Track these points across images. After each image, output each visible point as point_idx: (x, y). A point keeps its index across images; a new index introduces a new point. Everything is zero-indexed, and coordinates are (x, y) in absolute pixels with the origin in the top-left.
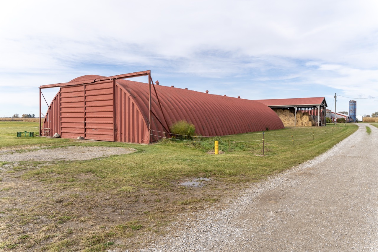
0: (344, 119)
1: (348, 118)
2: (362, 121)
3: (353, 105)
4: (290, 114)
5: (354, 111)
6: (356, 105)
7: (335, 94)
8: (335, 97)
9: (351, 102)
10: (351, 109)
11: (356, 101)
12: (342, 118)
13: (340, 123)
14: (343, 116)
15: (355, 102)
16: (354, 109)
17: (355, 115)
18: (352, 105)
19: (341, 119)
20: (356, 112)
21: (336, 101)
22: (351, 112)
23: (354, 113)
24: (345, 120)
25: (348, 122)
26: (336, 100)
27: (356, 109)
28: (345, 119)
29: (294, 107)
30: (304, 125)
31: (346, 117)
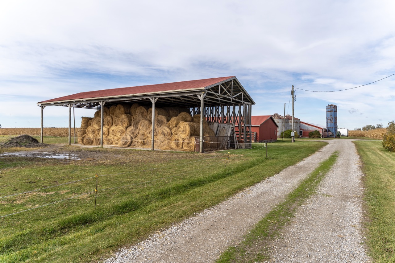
0: (319, 132)
1: (326, 130)
2: (347, 135)
3: (332, 111)
4: (159, 118)
5: (333, 121)
6: (336, 111)
7: (293, 86)
8: (292, 93)
9: (330, 107)
10: (330, 118)
11: (337, 106)
12: (316, 131)
13: (313, 138)
14: (318, 128)
15: (335, 107)
16: (333, 118)
17: (335, 127)
18: (330, 111)
19: (314, 133)
20: (337, 122)
21: (294, 100)
22: (330, 122)
23: (333, 123)
24: (320, 135)
25: (325, 137)
26: (293, 97)
27: (337, 117)
28: (321, 133)
29: (151, 99)
30: (181, 146)
31: (321, 130)
